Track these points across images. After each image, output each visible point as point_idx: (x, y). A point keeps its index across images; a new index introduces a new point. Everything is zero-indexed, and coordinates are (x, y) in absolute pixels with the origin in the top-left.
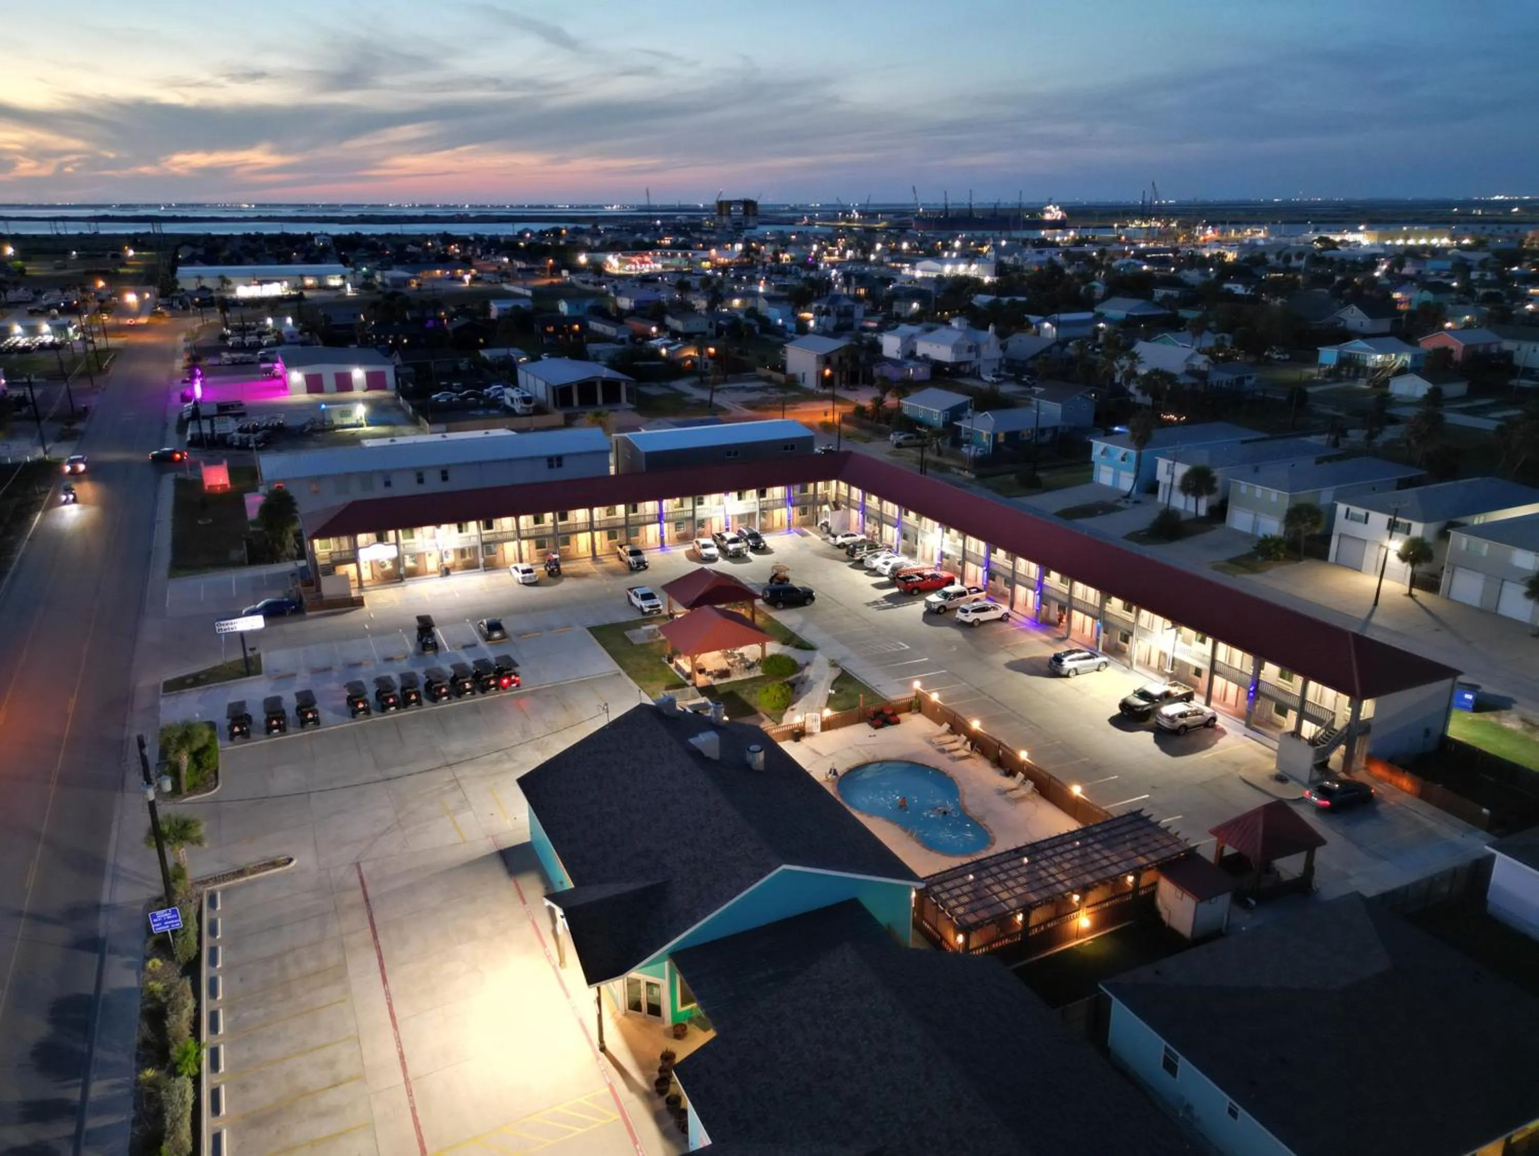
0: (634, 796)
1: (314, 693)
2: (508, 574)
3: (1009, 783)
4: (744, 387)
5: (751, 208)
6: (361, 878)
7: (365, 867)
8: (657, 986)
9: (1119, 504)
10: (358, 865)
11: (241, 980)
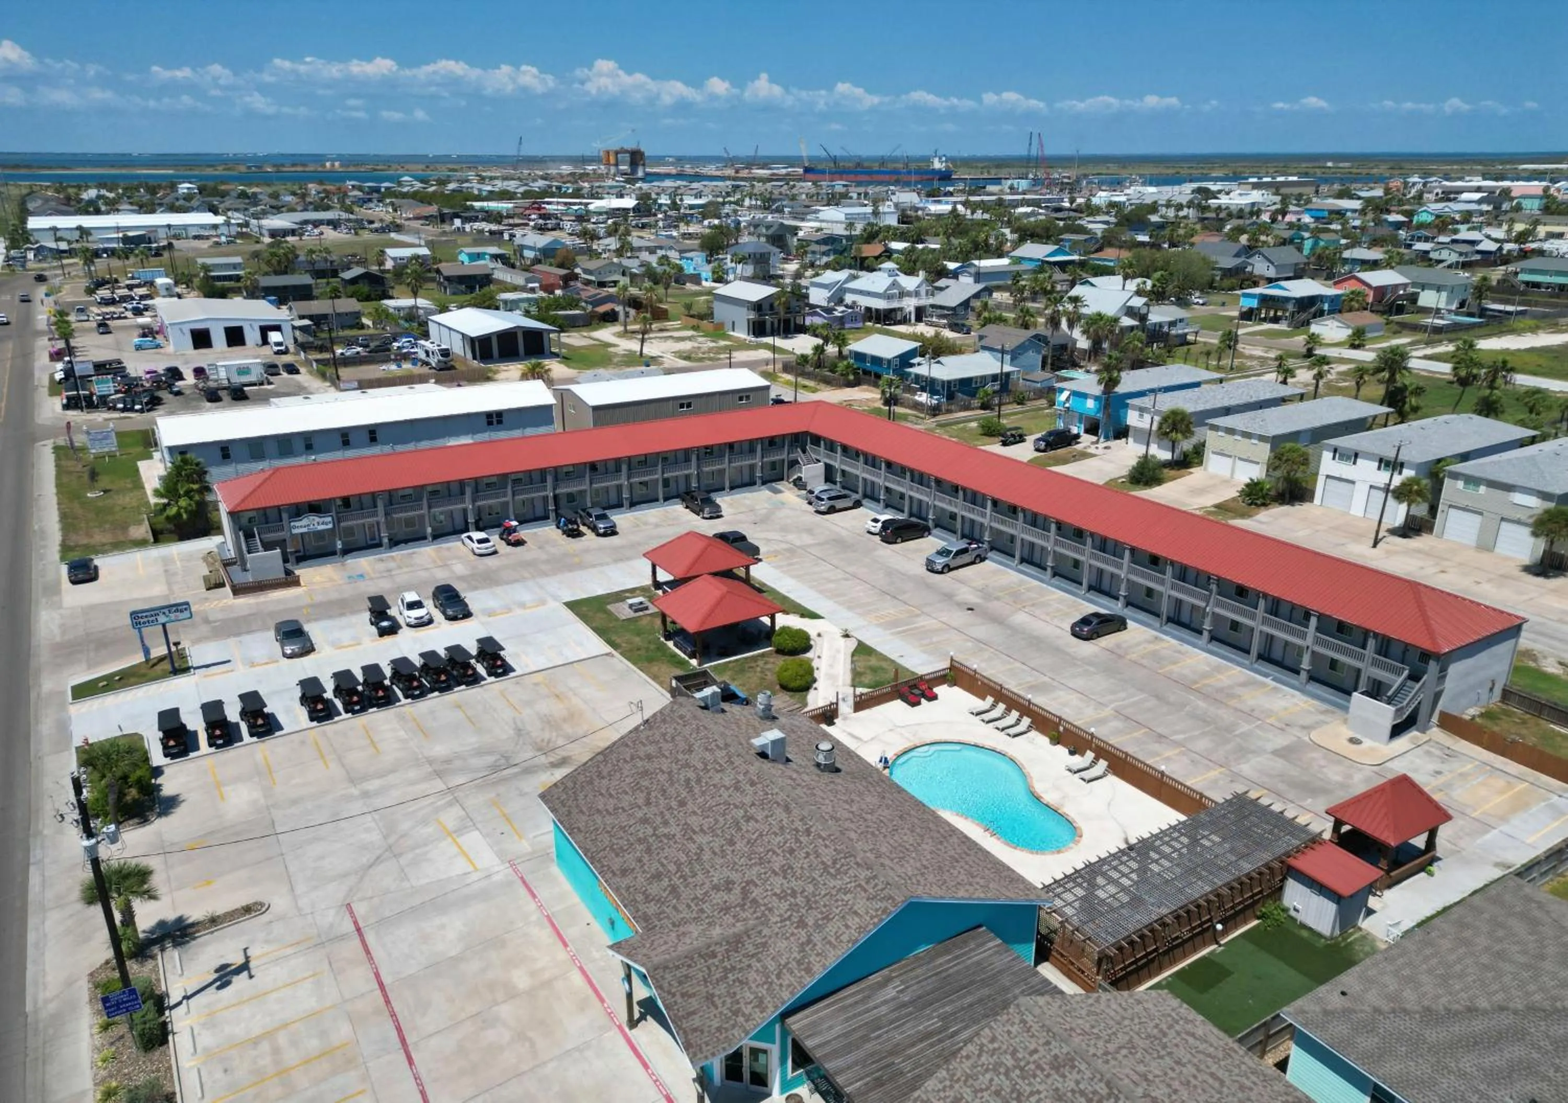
0: (694, 813)
1: (261, 693)
2: (459, 543)
3: (1078, 761)
4: (671, 337)
5: (638, 157)
6: (356, 923)
7: (360, 909)
8: (765, 1052)
9: (1089, 451)
10: (349, 906)
11: (226, 1071)
